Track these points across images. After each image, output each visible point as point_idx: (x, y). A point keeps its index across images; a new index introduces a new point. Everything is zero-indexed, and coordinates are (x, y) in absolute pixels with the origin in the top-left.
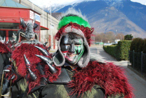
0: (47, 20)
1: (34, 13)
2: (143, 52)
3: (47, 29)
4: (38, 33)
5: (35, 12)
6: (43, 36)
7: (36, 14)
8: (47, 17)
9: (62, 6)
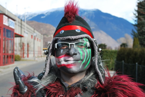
0: (21, 27)
1: (8, 19)
2: (138, 64)
3: (21, 36)
4: (12, 41)
5: (9, 17)
6: (16, 44)
7: (10, 20)
8: (21, 24)
9: (35, 14)
